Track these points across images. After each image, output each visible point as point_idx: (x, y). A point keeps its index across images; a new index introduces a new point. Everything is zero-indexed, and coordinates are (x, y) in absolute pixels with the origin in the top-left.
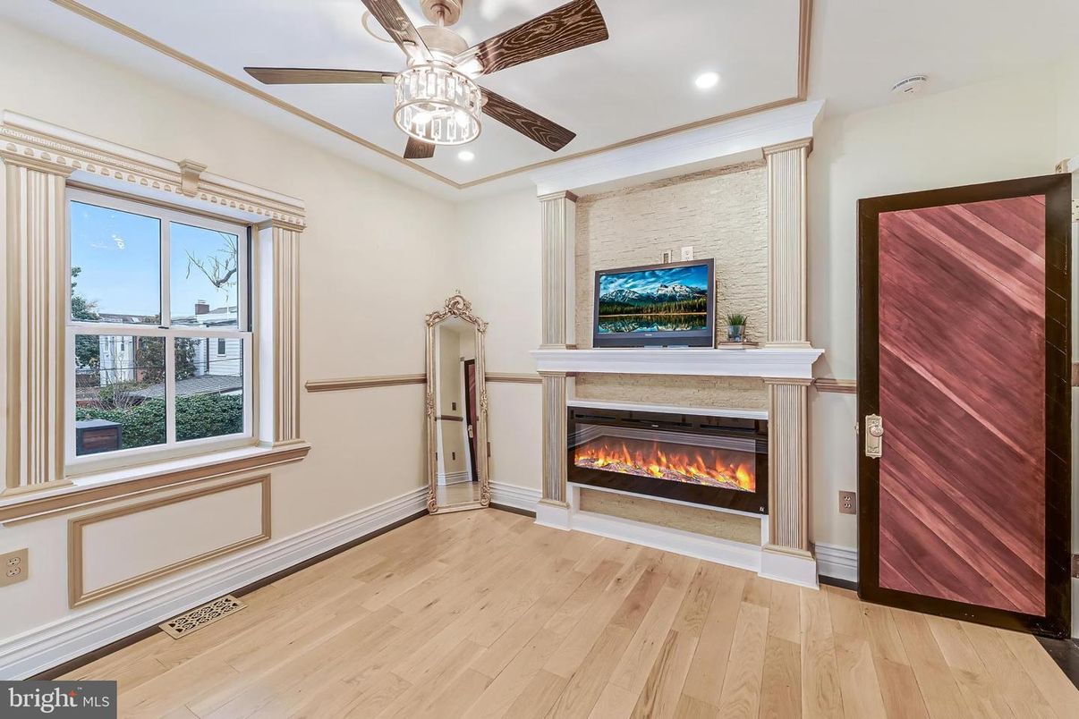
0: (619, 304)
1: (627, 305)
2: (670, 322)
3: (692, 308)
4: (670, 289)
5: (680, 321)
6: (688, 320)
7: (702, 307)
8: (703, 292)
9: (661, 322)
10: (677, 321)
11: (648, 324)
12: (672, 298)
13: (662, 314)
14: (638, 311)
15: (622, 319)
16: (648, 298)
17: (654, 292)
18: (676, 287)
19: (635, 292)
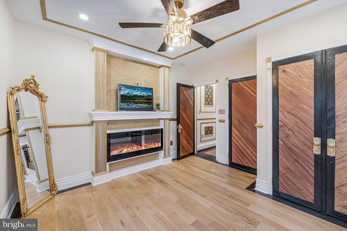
0: (128, 97)
1: (131, 97)
2: (143, 103)
3: (148, 99)
4: (142, 94)
5: (145, 103)
6: (147, 103)
7: (151, 100)
8: (150, 96)
9: (141, 103)
10: (144, 103)
11: (137, 103)
12: (143, 97)
13: (141, 101)
14: (134, 99)
15: (129, 101)
16: (137, 96)
17: (138, 94)
18: (144, 94)
19: (133, 94)
